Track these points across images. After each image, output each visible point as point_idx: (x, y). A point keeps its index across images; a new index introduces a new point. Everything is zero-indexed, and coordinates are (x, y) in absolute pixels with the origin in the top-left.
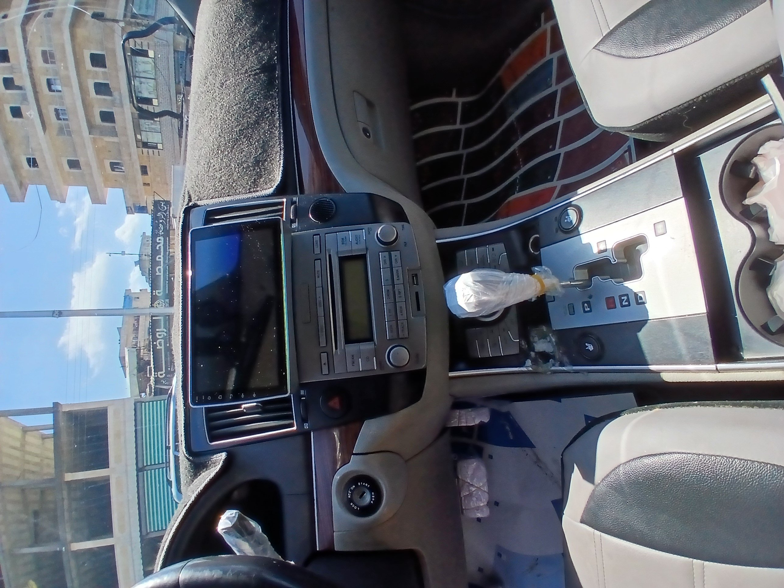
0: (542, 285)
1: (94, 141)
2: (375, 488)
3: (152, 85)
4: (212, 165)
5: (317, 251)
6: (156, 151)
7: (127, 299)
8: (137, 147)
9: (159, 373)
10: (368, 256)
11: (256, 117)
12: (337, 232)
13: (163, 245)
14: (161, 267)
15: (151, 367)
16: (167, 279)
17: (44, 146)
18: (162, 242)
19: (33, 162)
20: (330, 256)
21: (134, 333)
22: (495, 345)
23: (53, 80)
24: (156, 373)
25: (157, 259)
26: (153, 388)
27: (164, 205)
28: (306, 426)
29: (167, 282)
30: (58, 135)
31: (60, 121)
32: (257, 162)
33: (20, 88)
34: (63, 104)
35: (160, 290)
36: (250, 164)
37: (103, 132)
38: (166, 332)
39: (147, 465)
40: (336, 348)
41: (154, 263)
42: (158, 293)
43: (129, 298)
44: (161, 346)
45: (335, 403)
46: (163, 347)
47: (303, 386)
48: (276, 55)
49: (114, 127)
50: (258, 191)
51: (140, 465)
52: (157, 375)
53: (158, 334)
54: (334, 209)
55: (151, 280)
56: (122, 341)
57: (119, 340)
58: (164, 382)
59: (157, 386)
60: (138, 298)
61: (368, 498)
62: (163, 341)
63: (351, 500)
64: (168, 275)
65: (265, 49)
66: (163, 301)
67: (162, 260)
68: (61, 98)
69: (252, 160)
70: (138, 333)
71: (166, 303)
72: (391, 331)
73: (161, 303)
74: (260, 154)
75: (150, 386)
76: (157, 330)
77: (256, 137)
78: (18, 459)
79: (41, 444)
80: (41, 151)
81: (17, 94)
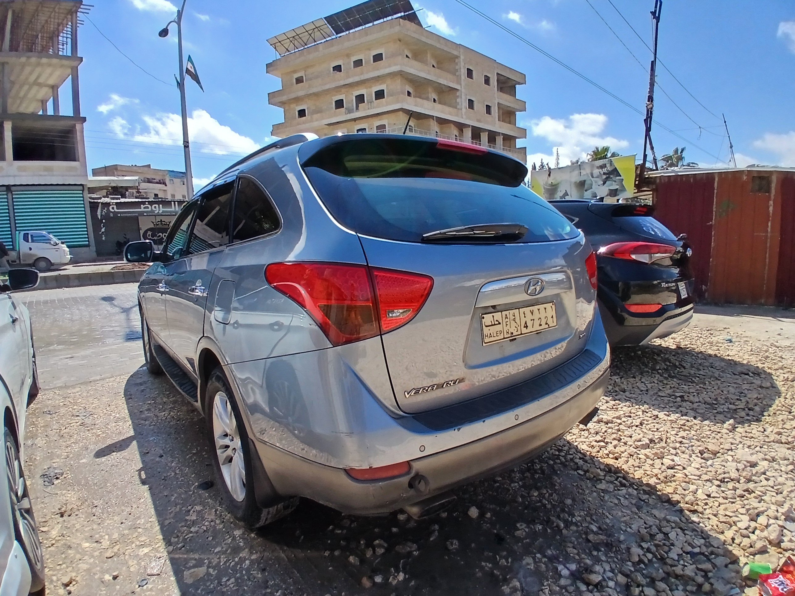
9: (115, 206)
15: (120, 199)
17: (316, 124)
24: (114, 204)
26: (99, 201)
33: (357, 108)
38: (158, 212)
39: (12, 195)
43: (183, 176)
44: (144, 208)
46: (142, 210)
51: (13, 188)
53: (157, 206)
56: (135, 168)
57: (135, 165)
58: (105, 210)
59: (100, 204)
60: (183, 184)
62: (150, 209)
75: (100, 198)
76: (161, 205)
78: (27, 79)
79: (38, 100)
80: (312, 121)
81: (353, 106)
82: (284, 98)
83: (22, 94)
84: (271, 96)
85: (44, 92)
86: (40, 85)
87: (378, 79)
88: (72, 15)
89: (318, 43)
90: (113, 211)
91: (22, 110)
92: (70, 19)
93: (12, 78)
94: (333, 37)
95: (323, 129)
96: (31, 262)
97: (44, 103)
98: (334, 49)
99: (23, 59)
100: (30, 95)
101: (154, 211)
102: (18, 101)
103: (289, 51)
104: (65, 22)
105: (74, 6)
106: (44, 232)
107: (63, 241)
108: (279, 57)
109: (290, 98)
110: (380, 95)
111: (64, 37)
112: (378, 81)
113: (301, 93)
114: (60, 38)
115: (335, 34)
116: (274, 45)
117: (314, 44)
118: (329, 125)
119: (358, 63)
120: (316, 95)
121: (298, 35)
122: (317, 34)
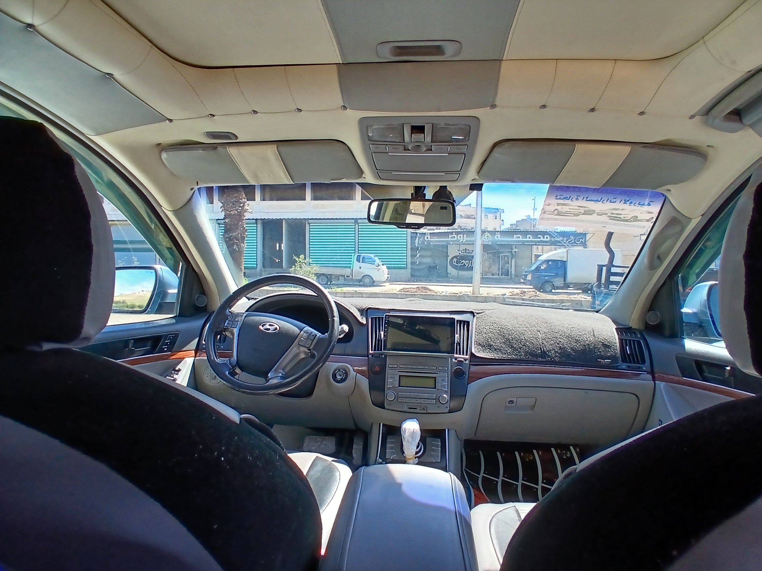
0: (410, 459)
2: (342, 381)
4: (493, 324)
5: (440, 368)
7: (495, 210)
10: (435, 390)
11: (515, 347)
12: (448, 377)
13: (542, 240)
14: (521, 239)
15: (434, 230)
16: (509, 243)
18: (545, 239)
20: (437, 373)
21: (465, 215)
22: (392, 448)
24: (429, 234)
25: (528, 236)
27: (581, 241)
28: (370, 356)
29: (507, 243)
32: (490, 346)
35: (500, 238)
36: (489, 342)
38: (462, 242)
39: (358, 226)
40: (398, 371)
41: (525, 233)
42: (498, 236)
43: (496, 212)
45: (377, 369)
46: (450, 239)
47: (386, 356)
48: (551, 359)
50: (475, 344)
51: (359, 221)
52: (428, 235)
53: (462, 235)
54: (460, 378)
55: (509, 231)
58: (421, 239)
59: (418, 234)
60: (496, 219)
61: (339, 377)
62: (456, 239)
63: (339, 370)
64: (514, 244)
65: (555, 354)
66: (490, 240)
67: (528, 239)
69: (492, 343)
70: (465, 218)
71: (488, 242)
72: (402, 395)
73: (488, 238)
74: (494, 347)
76: (465, 235)
77: (504, 346)
90: (427, 240)
96: (360, 278)
101: (458, 241)
106: (372, 256)
107: (384, 263)
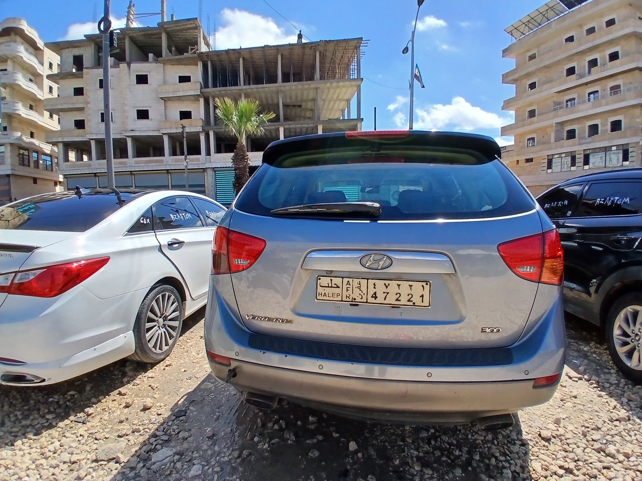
1: (551, 126)
3: (600, 164)
6: (546, 168)
8: (548, 156)
17: (545, 94)
19: (533, 86)
23: (597, 95)
30: (554, 102)
31: (565, 102)
33: (589, 72)
34: (579, 103)
37: (557, 132)
49: (563, 139)
68: (584, 102)
78: (332, 97)
79: (340, 110)
80: (541, 91)
81: (585, 70)
82: (516, 76)
83: (330, 107)
84: (505, 76)
85: (343, 104)
86: (341, 100)
87: (611, 42)
88: (357, 50)
89: (551, 21)
91: (331, 117)
92: (356, 53)
93: (324, 97)
94: (567, 12)
95: (553, 97)
97: (343, 111)
98: (566, 23)
99: (328, 85)
100: (335, 107)
102: (329, 112)
103: (524, 34)
104: (353, 55)
105: (357, 43)
108: (514, 41)
109: (521, 75)
110: (614, 57)
111: (354, 66)
112: (612, 43)
113: (532, 69)
114: (351, 67)
115: (567, 9)
116: (511, 33)
117: (547, 23)
118: (559, 92)
119: (591, 31)
120: (548, 67)
121: (532, 18)
122: (551, 13)
